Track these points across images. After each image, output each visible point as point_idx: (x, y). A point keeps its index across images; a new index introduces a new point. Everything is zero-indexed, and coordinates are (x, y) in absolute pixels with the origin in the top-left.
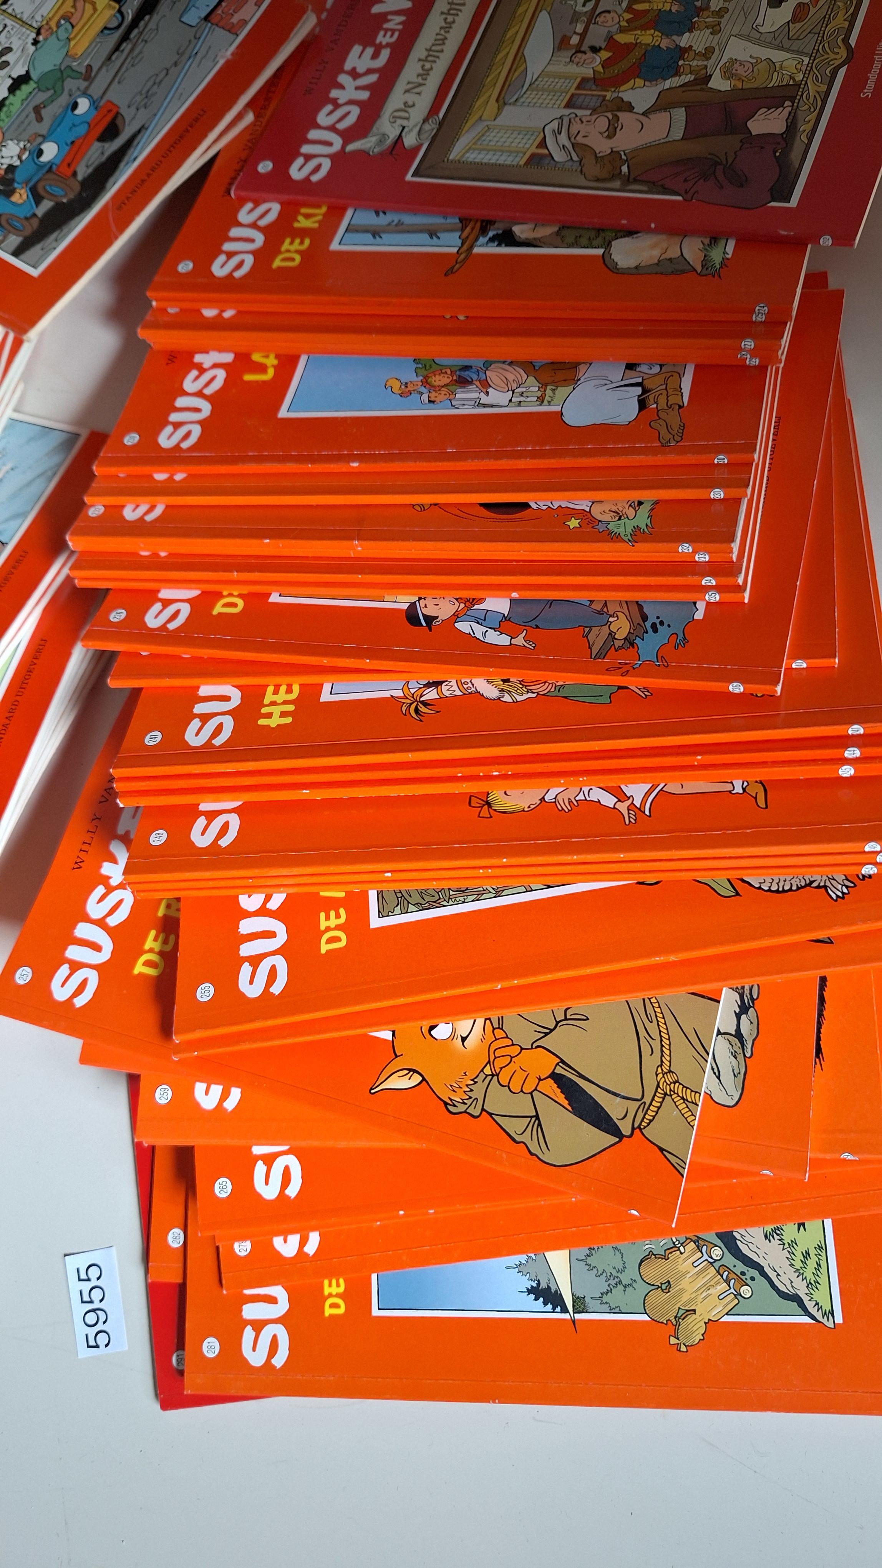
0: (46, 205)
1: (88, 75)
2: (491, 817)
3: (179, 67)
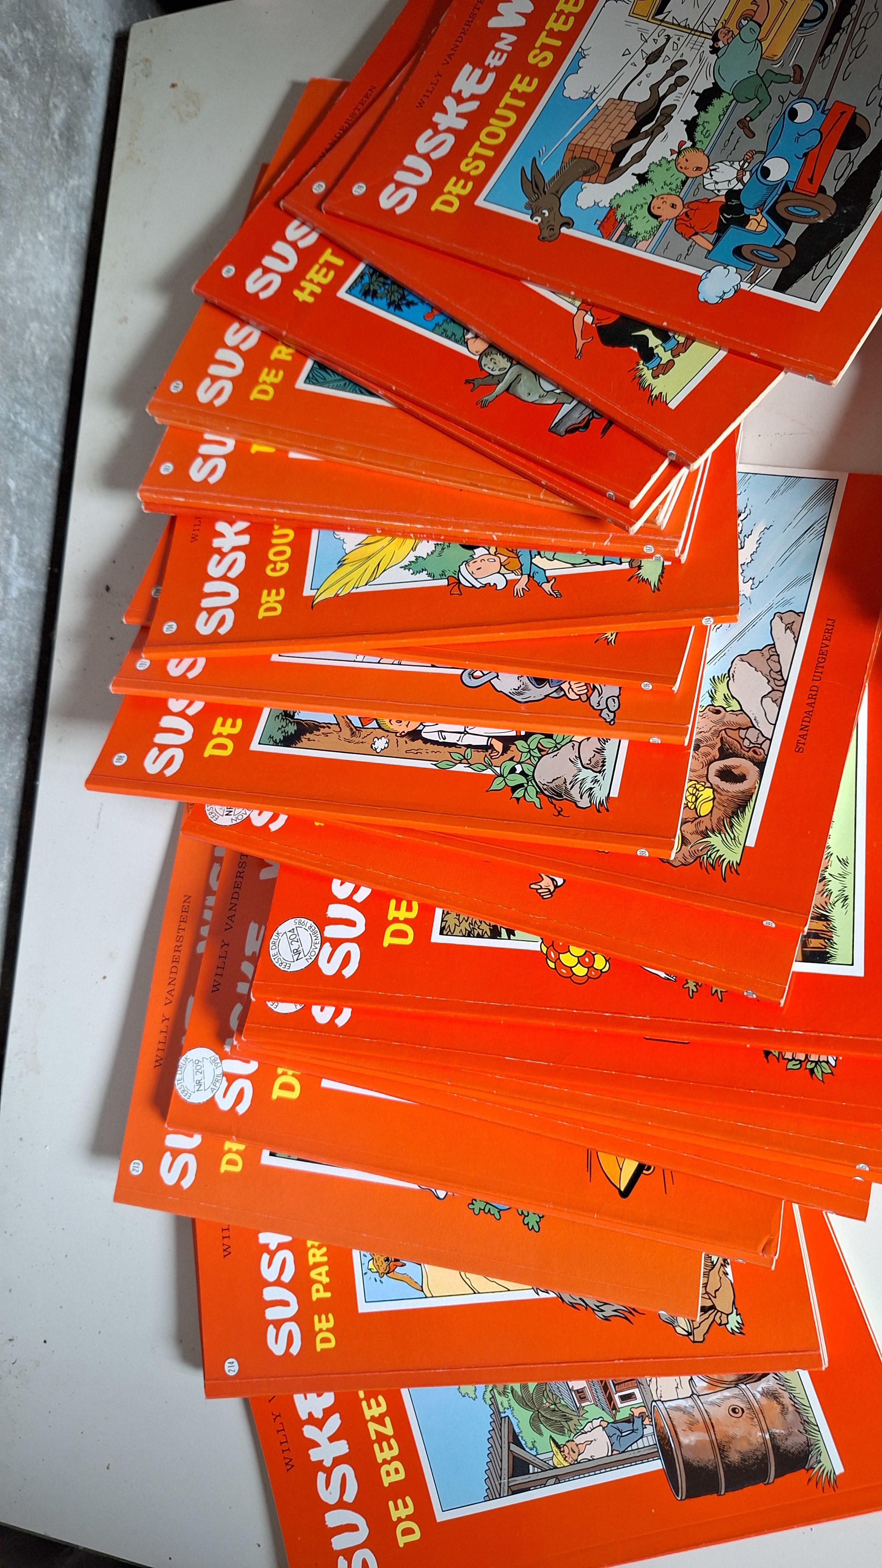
1: (799, 77)
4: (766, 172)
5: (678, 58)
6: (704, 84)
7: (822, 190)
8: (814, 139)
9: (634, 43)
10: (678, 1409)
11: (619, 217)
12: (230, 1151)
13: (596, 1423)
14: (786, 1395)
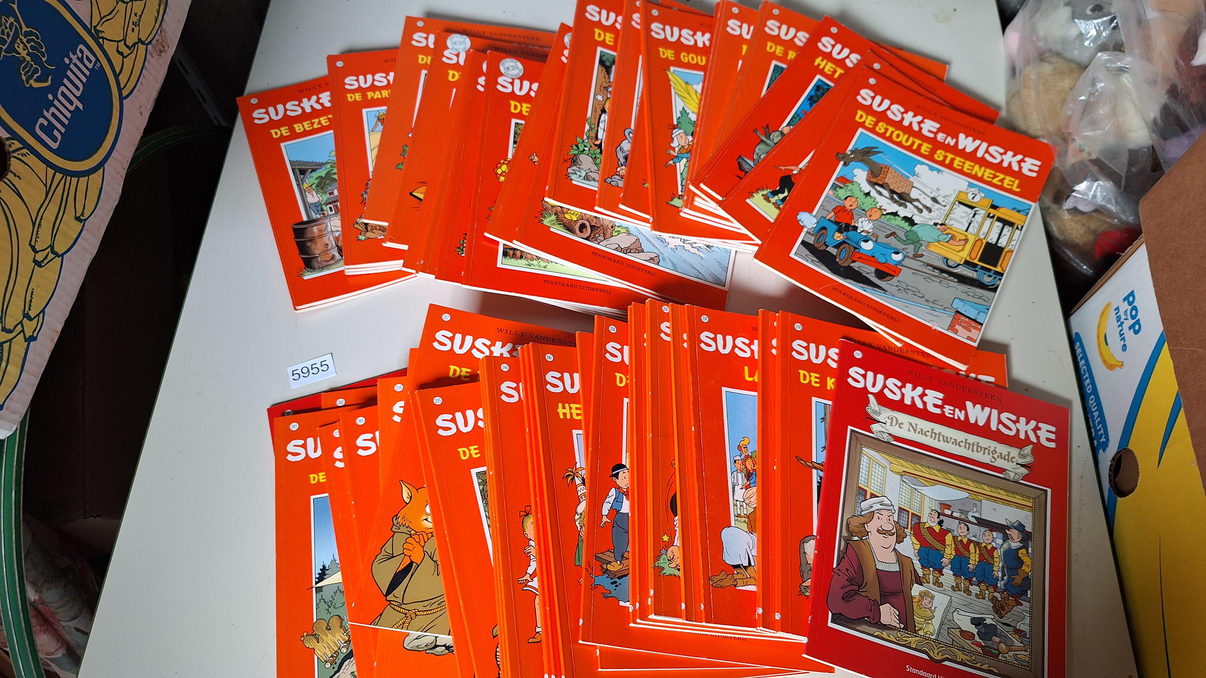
0: (834, 251)
1: (917, 256)
2: (520, 517)
3: (926, 303)
4: (866, 241)
5: (933, 210)
6: (916, 219)
7: (854, 262)
8: (882, 260)
9: (943, 193)
10: (327, 226)
11: (847, 184)
12: (427, 59)
13: (321, 199)
14: (333, 262)
